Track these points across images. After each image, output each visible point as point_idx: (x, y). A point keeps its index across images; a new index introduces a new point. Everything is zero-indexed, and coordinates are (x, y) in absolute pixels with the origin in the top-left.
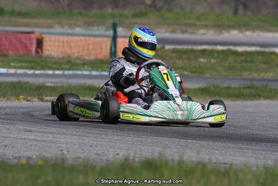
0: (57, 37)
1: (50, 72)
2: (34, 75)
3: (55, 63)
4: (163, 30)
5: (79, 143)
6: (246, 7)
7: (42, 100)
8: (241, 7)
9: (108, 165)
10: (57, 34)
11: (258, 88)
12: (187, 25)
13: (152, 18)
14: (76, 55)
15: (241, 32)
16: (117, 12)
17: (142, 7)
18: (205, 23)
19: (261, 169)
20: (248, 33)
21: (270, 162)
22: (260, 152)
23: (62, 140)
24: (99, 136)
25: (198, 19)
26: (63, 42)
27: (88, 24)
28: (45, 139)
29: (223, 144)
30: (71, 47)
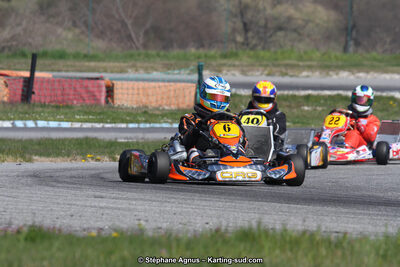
0: (131, 84)
1: (124, 125)
2: (103, 129)
3: (129, 114)
4: (258, 73)
5: (160, 211)
6: (357, 44)
8: (351, 43)
9: (195, 236)
10: (132, 80)
12: (286, 66)
13: (245, 58)
14: (154, 105)
16: (202, 51)
17: (233, 45)
18: (308, 63)
19: (381, 238)
20: (361, 75)
21: (392, 230)
23: (139, 207)
24: (183, 201)
25: (300, 58)
27: (168, 67)
28: (119, 206)
29: (334, 209)
30: (148, 95)
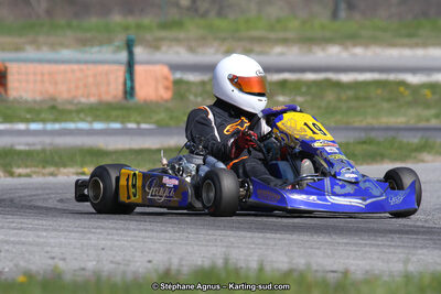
0: (31, 67)
1: (22, 126)
3: (30, 111)
4: (212, 50)
5: (82, 245)
6: (351, 7)
7: (11, 174)
8: (343, 6)
9: (135, 280)
10: (32, 61)
11: (379, 144)
12: (253, 40)
13: (193, 29)
14: (65, 96)
15: (346, 48)
16: (131, 20)
18: (281, 35)
20: (359, 51)
21: (411, 268)
22: (392, 250)
23: (52, 241)
24: (115, 232)
25: (272, 28)
26: (42, 74)
27: (84, 43)
28: (23, 239)
30: (56, 83)
